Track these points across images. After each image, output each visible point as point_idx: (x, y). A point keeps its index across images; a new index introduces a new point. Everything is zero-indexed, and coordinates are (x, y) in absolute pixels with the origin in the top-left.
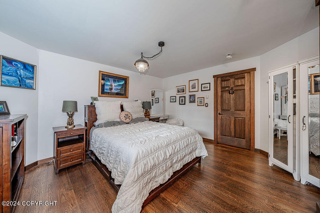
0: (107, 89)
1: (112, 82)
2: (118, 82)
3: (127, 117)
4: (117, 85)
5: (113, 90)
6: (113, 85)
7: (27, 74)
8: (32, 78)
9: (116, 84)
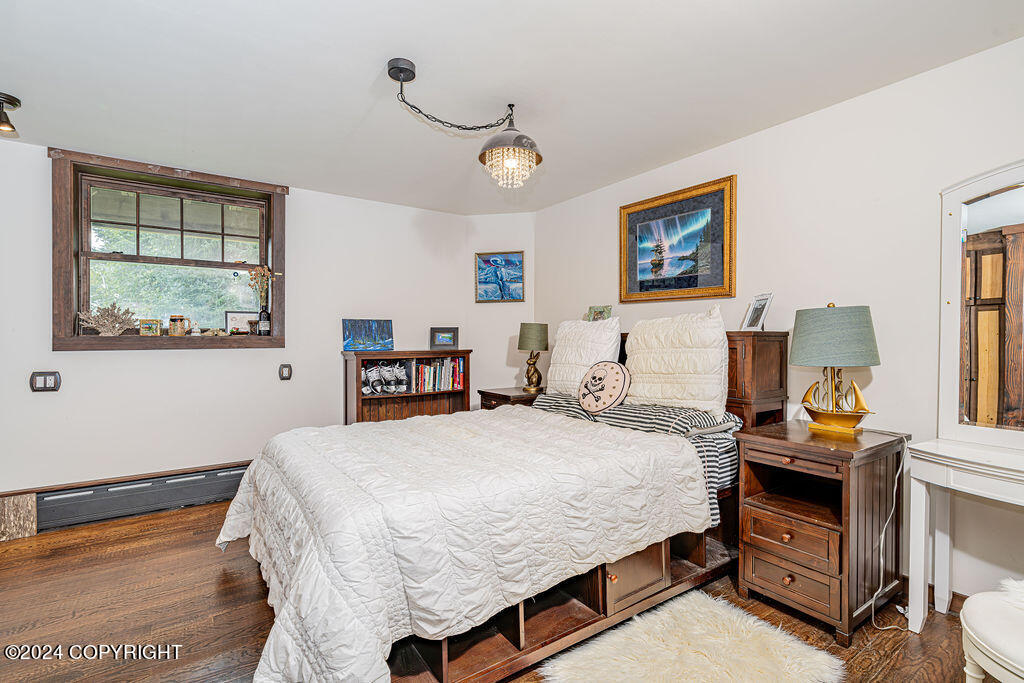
0: (643, 271)
1: (662, 232)
2: (684, 223)
3: (592, 388)
4: (680, 242)
5: (666, 267)
6: (666, 244)
7: (512, 272)
8: (521, 279)
9: (675, 240)
